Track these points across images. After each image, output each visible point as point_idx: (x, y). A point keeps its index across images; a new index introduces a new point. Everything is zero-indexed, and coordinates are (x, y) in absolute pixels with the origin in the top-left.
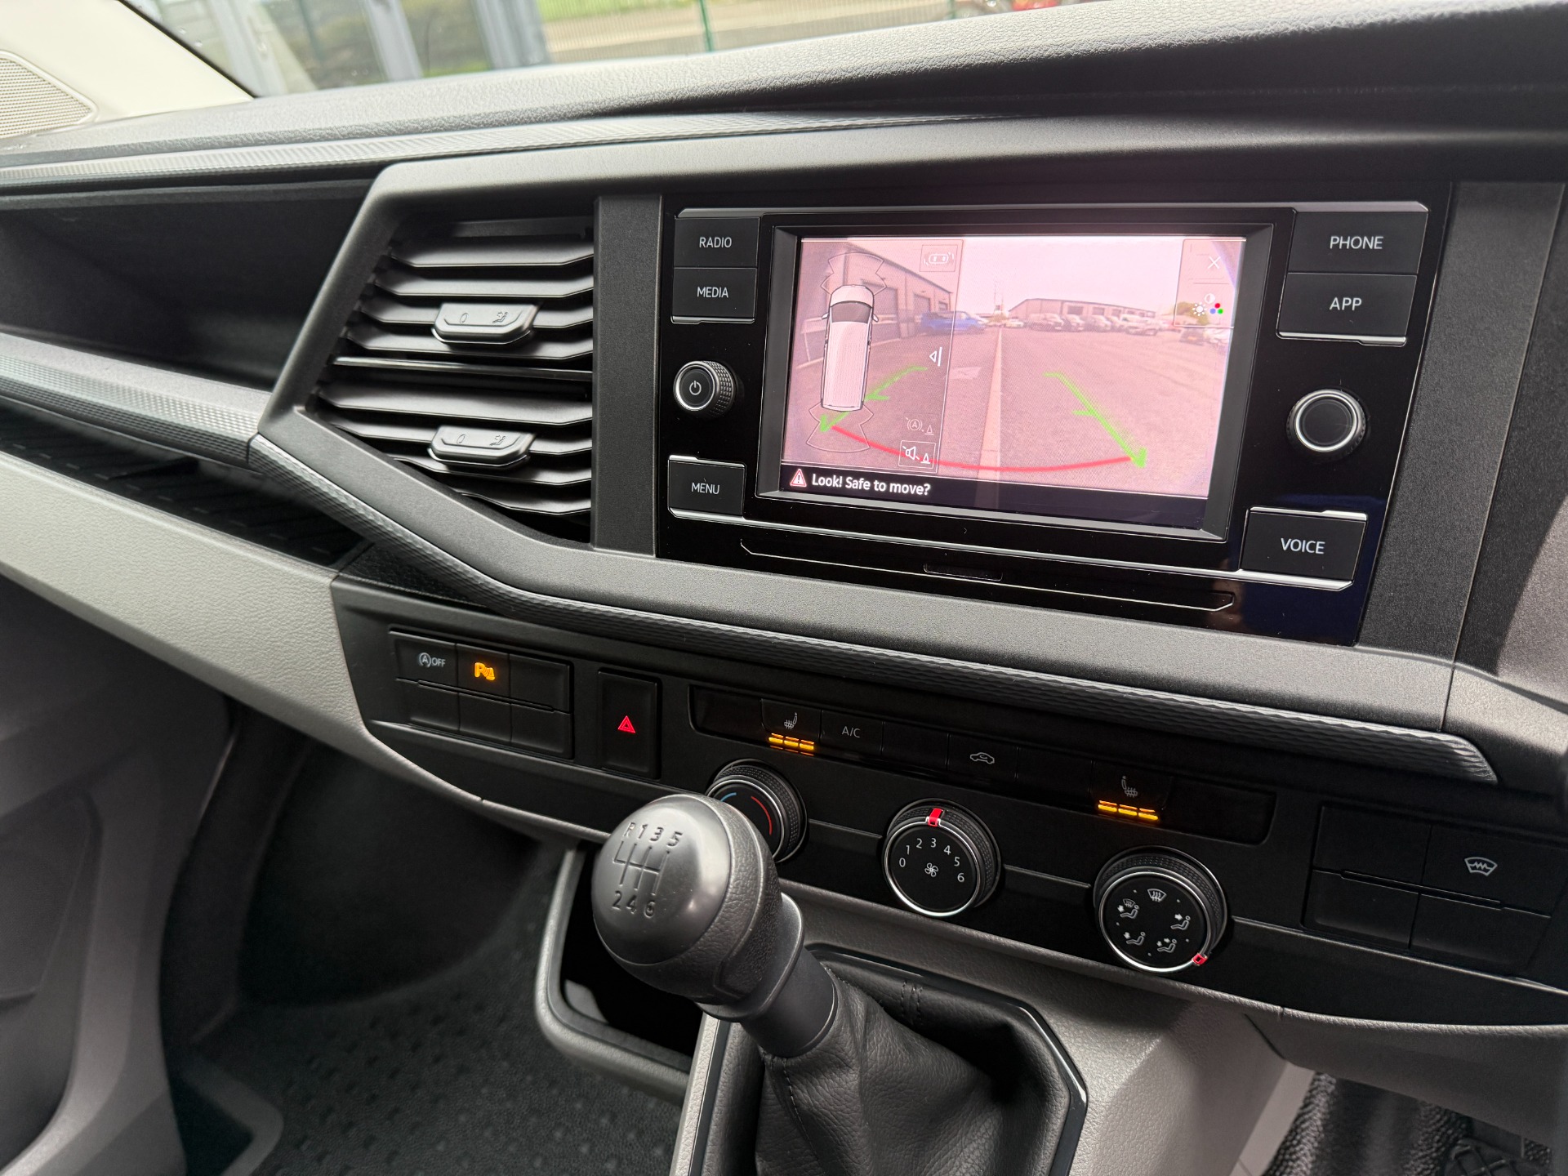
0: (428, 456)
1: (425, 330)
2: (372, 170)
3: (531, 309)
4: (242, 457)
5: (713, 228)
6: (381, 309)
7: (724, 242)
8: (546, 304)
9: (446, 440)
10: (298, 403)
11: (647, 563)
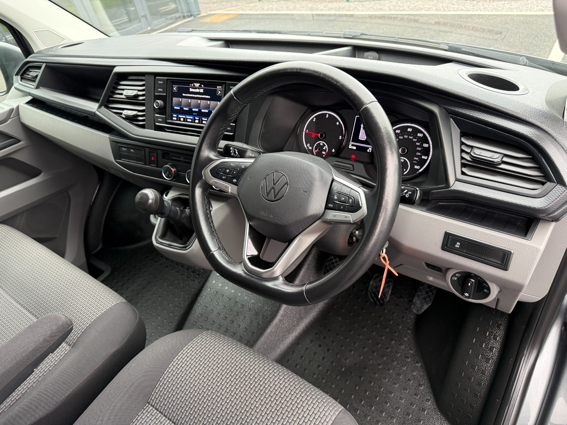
0: (122, 115)
1: (122, 94)
2: (114, 67)
3: (137, 91)
4: (94, 115)
5: (160, 80)
6: (116, 90)
7: (162, 82)
8: (139, 91)
9: (125, 112)
10: (103, 106)
11: (153, 131)
